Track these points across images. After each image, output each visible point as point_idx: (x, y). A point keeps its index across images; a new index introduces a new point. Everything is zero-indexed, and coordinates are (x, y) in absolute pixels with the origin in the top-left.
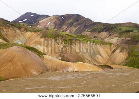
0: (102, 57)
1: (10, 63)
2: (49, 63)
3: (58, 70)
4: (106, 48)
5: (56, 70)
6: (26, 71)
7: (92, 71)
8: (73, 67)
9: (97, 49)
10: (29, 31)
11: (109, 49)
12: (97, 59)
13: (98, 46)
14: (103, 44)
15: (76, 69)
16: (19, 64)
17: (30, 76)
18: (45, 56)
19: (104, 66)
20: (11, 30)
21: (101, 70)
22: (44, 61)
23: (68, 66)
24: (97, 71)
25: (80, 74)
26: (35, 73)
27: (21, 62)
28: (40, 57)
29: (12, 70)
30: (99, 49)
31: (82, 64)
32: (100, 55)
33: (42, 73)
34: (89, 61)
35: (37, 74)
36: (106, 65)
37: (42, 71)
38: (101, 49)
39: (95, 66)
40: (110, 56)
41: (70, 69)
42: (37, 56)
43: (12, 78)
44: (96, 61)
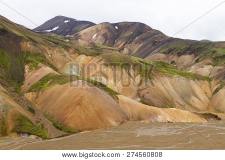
0: (200, 99)
1: (78, 107)
2: (128, 107)
3: (143, 120)
4: (203, 86)
5: (140, 119)
6: (102, 120)
7: (192, 123)
8: (164, 115)
9: (191, 87)
10: (83, 54)
11: (208, 87)
12: (192, 103)
13: (192, 81)
14: (198, 79)
15: (169, 119)
16: (91, 109)
17: (108, 127)
18: (119, 96)
19: (208, 116)
20: (57, 51)
21: (205, 121)
22: (120, 104)
23: (156, 114)
24: (199, 122)
25: (177, 127)
26: (114, 123)
27: (93, 106)
28: (113, 98)
29: (83, 117)
30: (193, 87)
31: (176, 111)
32: (197, 97)
33: (122, 124)
34: (181, 105)
35: (117, 125)
36: (211, 114)
37: (121, 120)
38: (196, 86)
39: (195, 115)
40: (210, 99)
41: (160, 119)
42: (109, 96)
43: (86, 129)
44: (191, 105)
